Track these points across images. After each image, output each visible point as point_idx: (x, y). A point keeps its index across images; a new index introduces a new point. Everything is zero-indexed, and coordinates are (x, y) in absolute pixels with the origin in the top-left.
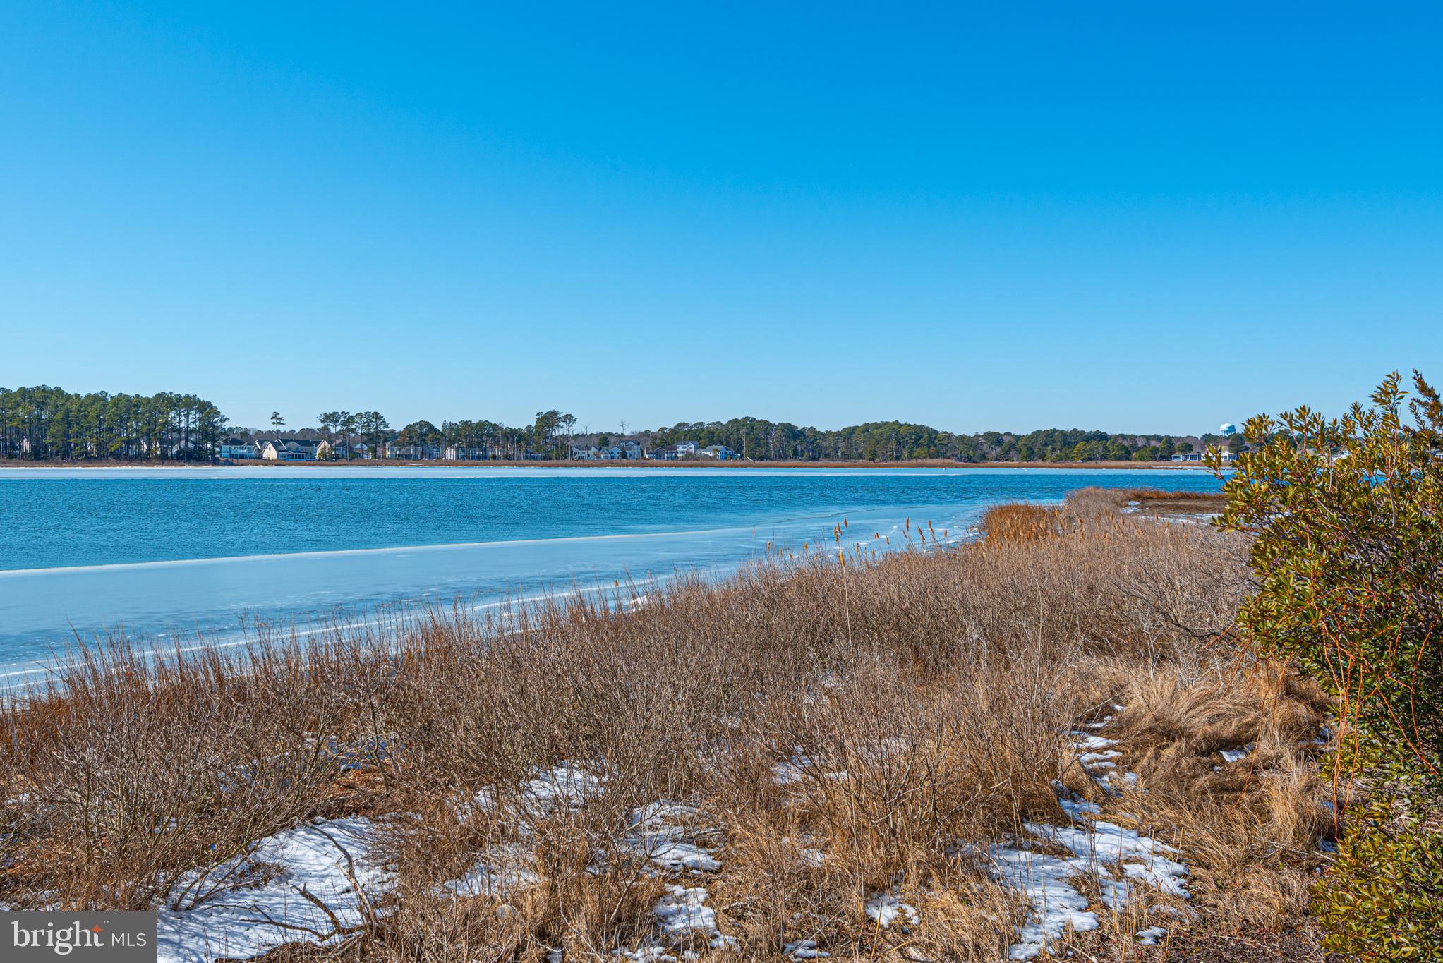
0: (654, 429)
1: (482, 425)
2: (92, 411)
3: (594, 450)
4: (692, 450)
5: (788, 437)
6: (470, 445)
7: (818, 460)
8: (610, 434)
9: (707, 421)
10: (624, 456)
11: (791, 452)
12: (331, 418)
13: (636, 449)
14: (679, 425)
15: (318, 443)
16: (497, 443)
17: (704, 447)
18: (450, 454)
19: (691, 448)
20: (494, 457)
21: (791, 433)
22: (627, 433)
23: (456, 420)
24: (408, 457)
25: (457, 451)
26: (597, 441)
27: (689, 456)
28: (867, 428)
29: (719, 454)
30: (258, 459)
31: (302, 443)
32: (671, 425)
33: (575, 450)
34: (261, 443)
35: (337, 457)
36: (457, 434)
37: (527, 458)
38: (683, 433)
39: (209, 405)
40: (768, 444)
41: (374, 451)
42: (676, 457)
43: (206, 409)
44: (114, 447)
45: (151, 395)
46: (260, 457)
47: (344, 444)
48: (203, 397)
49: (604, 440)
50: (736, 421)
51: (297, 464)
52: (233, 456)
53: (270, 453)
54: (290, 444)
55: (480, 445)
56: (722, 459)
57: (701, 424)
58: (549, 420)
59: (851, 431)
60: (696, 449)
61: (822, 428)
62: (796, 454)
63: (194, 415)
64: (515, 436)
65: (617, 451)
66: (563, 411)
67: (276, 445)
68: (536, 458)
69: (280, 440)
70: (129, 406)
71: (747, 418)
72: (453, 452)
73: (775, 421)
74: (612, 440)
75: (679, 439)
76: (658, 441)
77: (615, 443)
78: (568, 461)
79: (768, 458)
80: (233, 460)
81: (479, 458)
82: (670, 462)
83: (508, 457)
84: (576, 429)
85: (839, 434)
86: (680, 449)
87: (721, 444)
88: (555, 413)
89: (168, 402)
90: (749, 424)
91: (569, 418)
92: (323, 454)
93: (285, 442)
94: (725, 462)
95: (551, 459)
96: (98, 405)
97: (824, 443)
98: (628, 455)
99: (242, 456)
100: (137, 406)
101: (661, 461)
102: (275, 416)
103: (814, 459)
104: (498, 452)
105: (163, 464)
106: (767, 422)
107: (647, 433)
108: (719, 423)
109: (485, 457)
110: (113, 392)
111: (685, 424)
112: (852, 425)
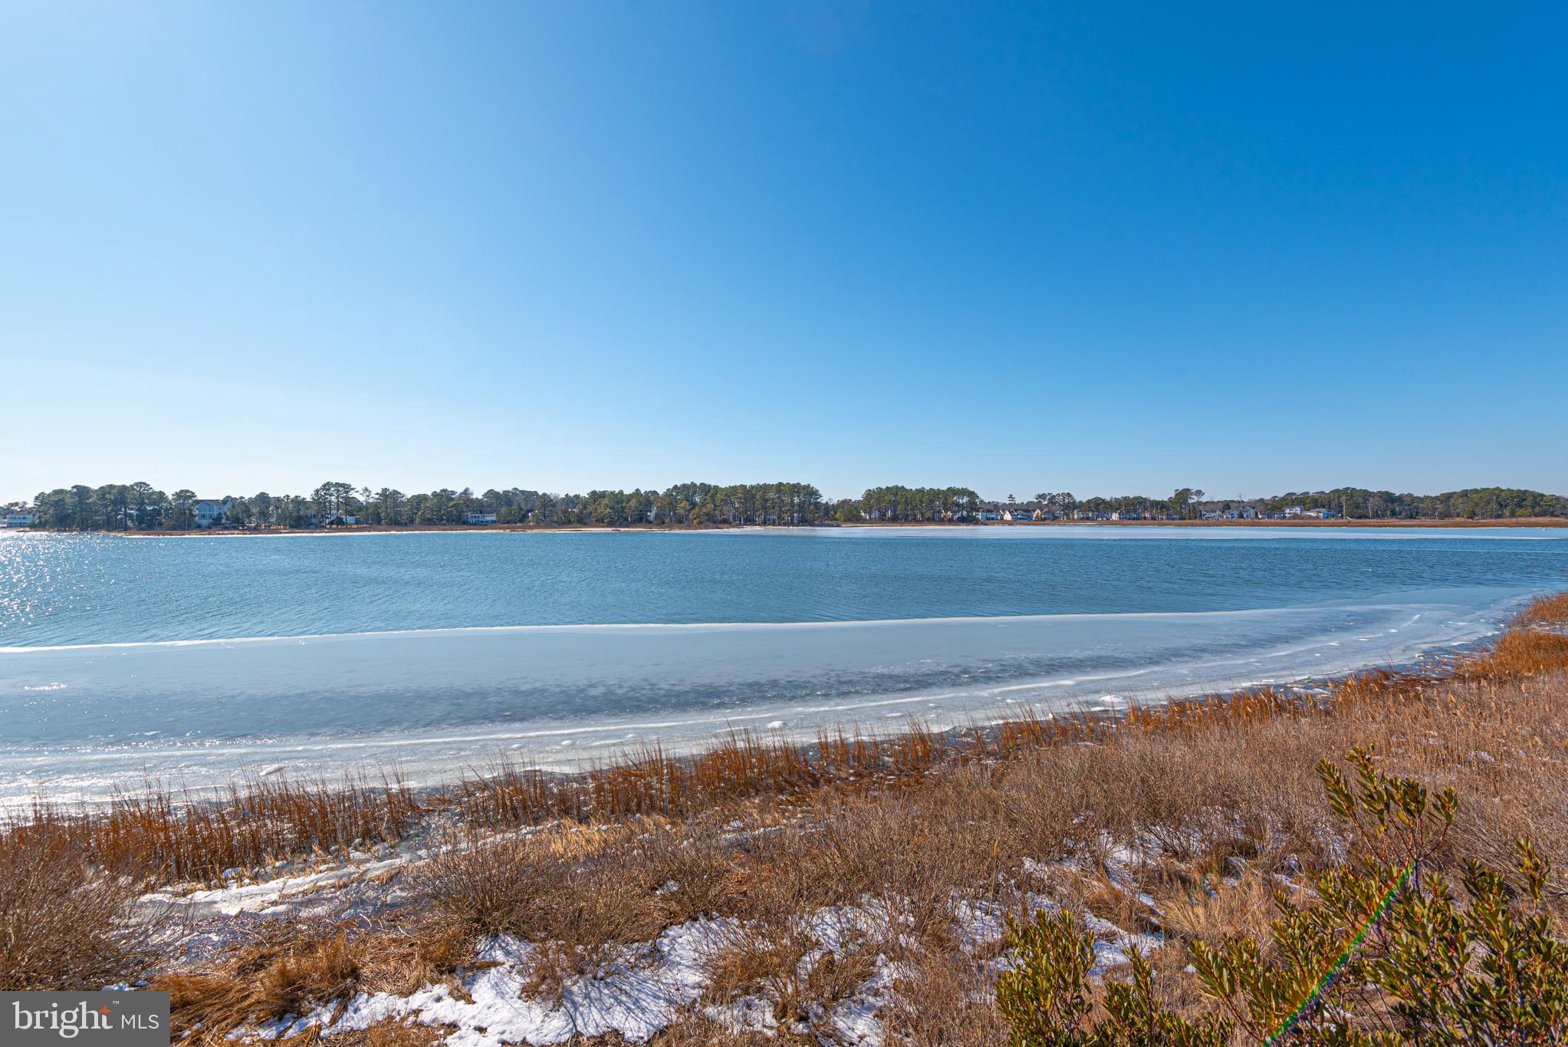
0: (1267, 497)
1: (1135, 498)
2: (918, 497)
3: (1218, 512)
4: (1299, 512)
5: (1386, 501)
6: (1128, 511)
7: (1415, 518)
8: (1233, 501)
9: (1312, 490)
10: (1241, 516)
11: (1388, 513)
12: (1042, 496)
13: (1252, 512)
14: (1289, 494)
15: (1034, 511)
16: (1146, 509)
17: (1308, 510)
18: (1115, 516)
19: (1298, 510)
20: (1145, 518)
21: (1388, 498)
22: (1246, 500)
23: (1119, 496)
24: (1088, 519)
25: (1120, 514)
26: (1221, 505)
27: (1295, 516)
28: (1465, 494)
29: (1321, 514)
30: (1003, 522)
31: (1025, 511)
32: (1281, 494)
33: (1204, 513)
34: (1003, 511)
35: (1045, 519)
36: (1120, 505)
37: (1168, 518)
38: (1291, 500)
39: (974, 492)
40: (1367, 507)
41: (1067, 515)
42: (1284, 517)
43: (972, 495)
44: (928, 514)
45: (945, 489)
46: (1002, 519)
47: (1049, 512)
48: (971, 489)
49: (1227, 506)
50: (1337, 491)
51: (1020, 524)
52: (988, 519)
53: (1008, 517)
54: (1018, 512)
55: (1135, 511)
56: (1324, 518)
57: (1307, 493)
58: (1183, 495)
59: (1447, 497)
60: (1302, 511)
61: (1419, 493)
62: (1394, 514)
63: (966, 499)
64: (1161, 506)
65: (1236, 513)
66: (1194, 488)
67: (1011, 513)
68: (1174, 519)
69: (1013, 508)
70: (935, 494)
71: (1348, 488)
72: (1117, 515)
73: (1373, 488)
74: (1233, 505)
75: (1287, 505)
76: (1269, 507)
77: (1236, 507)
78: (1197, 521)
79: (1366, 517)
80: (989, 521)
81: (1134, 519)
82: (1279, 521)
83: (1153, 518)
84: (1204, 499)
85: (1437, 498)
86: (1287, 511)
87: (1324, 507)
88: (1187, 491)
89: (953, 491)
90: (1350, 493)
91: (1199, 493)
92: (1037, 517)
93: (1016, 511)
94: (1327, 521)
95: (1185, 519)
96: (920, 494)
97: (1421, 505)
98: (1245, 516)
99: (993, 519)
100: (938, 494)
101: (1272, 520)
102: (1011, 497)
103: (1411, 517)
104: (1147, 515)
105: (950, 525)
106: (1366, 491)
107: (1262, 500)
108: (1323, 492)
109: (1138, 519)
110: (927, 488)
111: (1293, 494)
112: (1451, 491)
